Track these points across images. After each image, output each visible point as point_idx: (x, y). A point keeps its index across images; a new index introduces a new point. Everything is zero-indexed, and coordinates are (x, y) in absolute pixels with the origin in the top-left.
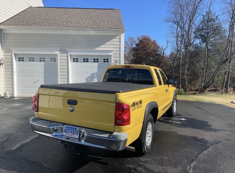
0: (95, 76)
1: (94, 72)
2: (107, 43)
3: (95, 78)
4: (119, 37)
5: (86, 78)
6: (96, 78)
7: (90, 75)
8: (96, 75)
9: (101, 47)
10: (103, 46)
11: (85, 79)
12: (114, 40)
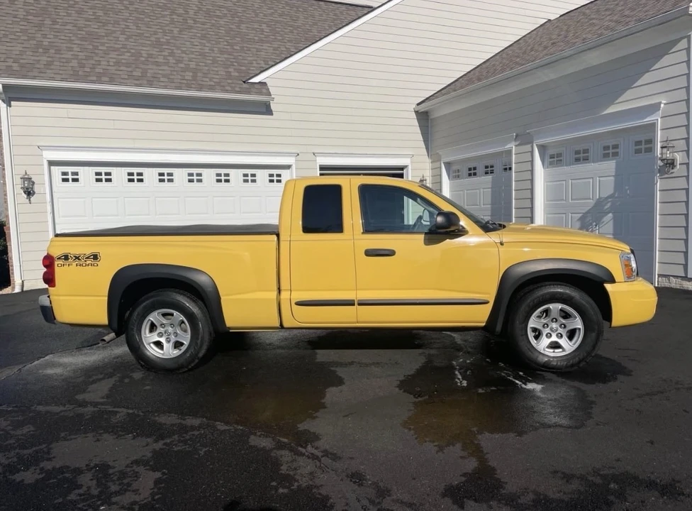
0: (606, 207)
1: (605, 195)
2: (640, 82)
3: (609, 213)
4: (683, 44)
5: (581, 215)
6: (610, 215)
7: (591, 202)
8: (609, 205)
9: (620, 100)
10: (629, 94)
11: (578, 220)
12: (666, 60)
